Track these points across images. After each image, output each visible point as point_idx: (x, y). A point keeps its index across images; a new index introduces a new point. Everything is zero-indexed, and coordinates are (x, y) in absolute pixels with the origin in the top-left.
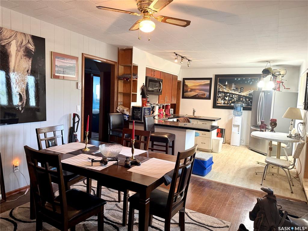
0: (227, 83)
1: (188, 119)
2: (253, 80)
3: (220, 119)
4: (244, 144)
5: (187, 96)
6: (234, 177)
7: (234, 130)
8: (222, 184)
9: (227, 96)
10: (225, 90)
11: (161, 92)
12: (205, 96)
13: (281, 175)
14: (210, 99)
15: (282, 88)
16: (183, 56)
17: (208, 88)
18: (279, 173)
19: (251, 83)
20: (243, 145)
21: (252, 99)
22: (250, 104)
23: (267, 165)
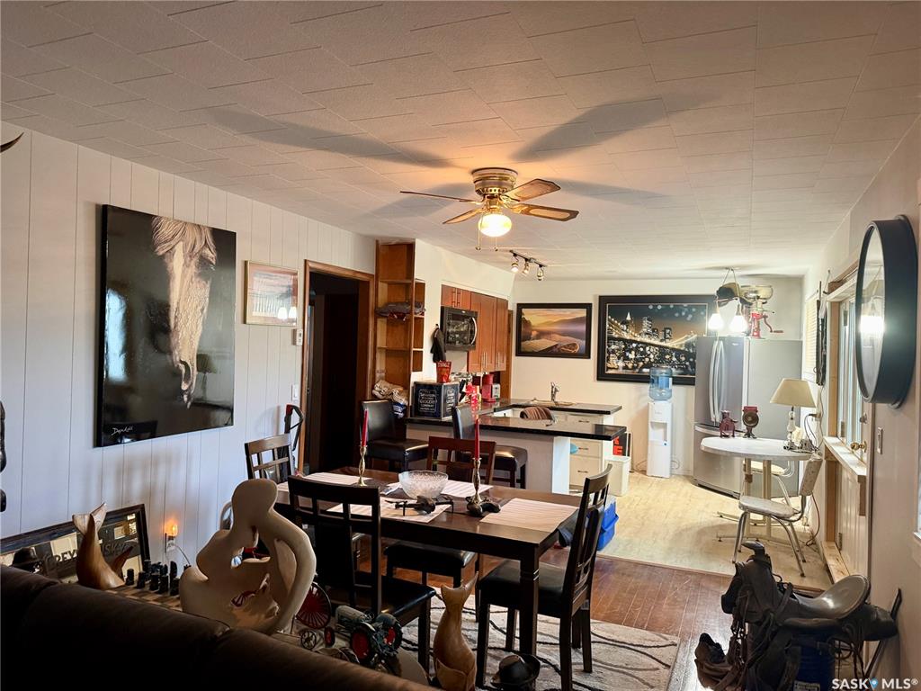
0: (629, 318)
1: (546, 412)
2: (694, 310)
3: (620, 408)
4: (680, 471)
5: (529, 350)
6: (670, 549)
7: (655, 435)
8: (645, 565)
9: (632, 349)
10: (625, 333)
11: (475, 342)
12: (577, 351)
13: (775, 540)
14: (589, 357)
15: (764, 331)
16: (528, 257)
17: (583, 328)
18: (772, 535)
19: (690, 316)
20: (678, 475)
21: (693, 355)
22: (690, 369)
23: (744, 515)
